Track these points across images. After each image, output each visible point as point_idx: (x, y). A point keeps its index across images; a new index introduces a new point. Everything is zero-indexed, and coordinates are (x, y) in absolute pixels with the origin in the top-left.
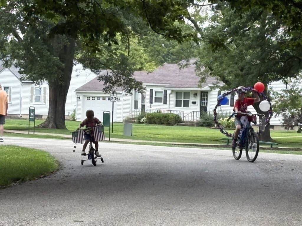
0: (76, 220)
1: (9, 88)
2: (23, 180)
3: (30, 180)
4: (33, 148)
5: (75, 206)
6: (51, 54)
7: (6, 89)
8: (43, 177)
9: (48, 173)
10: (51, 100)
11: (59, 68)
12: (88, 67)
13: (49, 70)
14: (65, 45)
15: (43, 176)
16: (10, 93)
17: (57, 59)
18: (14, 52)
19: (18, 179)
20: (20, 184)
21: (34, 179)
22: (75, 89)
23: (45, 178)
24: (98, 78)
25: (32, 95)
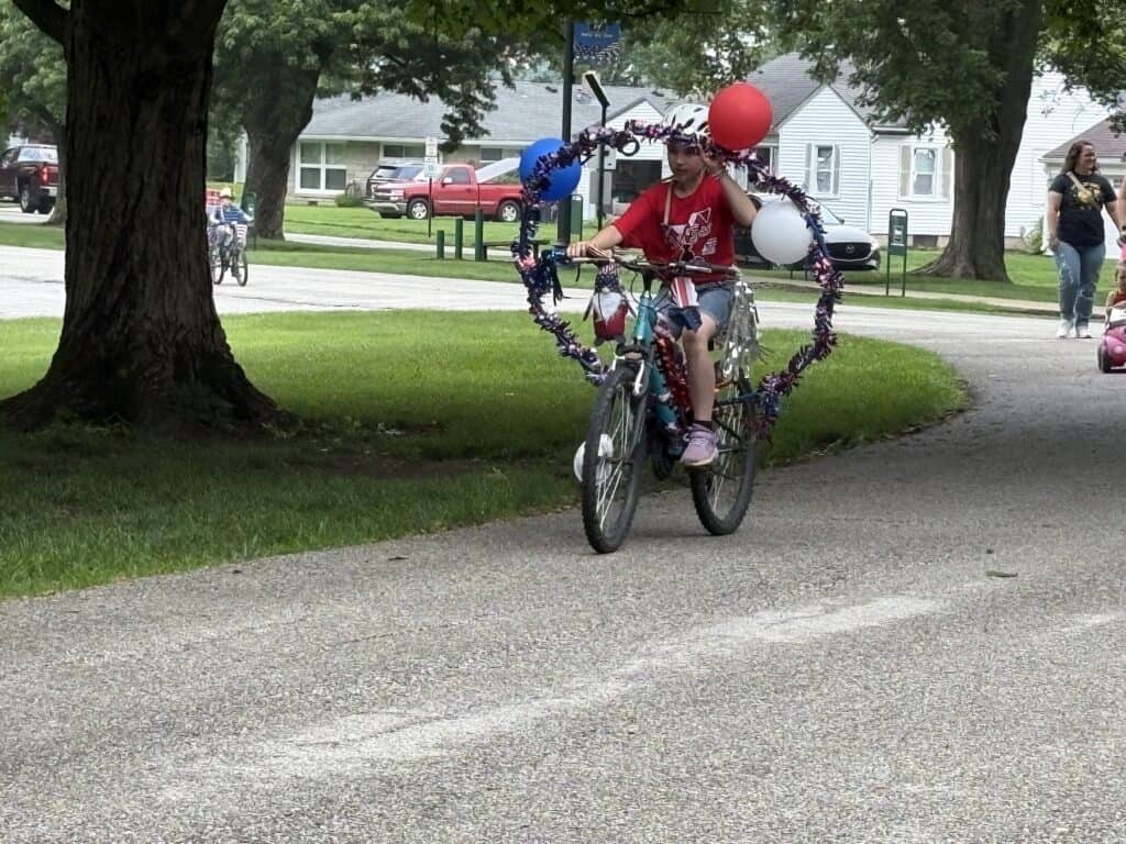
0: (995, 569)
1: (834, 150)
2: (848, 443)
3: (870, 441)
4: (892, 339)
5: (998, 526)
6: (960, 41)
7: (823, 153)
8: (911, 433)
9: (926, 419)
10: (962, 187)
11: (987, 86)
12: (1080, 82)
13: (955, 92)
14: (1007, 10)
15: (912, 429)
16: (837, 164)
17: (982, 56)
18: (844, 35)
19: (831, 438)
20: (837, 453)
21: (884, 439)
22: (1044, 153)
23: (916, 436)
24: (1111, 123)
25: (906, 172)
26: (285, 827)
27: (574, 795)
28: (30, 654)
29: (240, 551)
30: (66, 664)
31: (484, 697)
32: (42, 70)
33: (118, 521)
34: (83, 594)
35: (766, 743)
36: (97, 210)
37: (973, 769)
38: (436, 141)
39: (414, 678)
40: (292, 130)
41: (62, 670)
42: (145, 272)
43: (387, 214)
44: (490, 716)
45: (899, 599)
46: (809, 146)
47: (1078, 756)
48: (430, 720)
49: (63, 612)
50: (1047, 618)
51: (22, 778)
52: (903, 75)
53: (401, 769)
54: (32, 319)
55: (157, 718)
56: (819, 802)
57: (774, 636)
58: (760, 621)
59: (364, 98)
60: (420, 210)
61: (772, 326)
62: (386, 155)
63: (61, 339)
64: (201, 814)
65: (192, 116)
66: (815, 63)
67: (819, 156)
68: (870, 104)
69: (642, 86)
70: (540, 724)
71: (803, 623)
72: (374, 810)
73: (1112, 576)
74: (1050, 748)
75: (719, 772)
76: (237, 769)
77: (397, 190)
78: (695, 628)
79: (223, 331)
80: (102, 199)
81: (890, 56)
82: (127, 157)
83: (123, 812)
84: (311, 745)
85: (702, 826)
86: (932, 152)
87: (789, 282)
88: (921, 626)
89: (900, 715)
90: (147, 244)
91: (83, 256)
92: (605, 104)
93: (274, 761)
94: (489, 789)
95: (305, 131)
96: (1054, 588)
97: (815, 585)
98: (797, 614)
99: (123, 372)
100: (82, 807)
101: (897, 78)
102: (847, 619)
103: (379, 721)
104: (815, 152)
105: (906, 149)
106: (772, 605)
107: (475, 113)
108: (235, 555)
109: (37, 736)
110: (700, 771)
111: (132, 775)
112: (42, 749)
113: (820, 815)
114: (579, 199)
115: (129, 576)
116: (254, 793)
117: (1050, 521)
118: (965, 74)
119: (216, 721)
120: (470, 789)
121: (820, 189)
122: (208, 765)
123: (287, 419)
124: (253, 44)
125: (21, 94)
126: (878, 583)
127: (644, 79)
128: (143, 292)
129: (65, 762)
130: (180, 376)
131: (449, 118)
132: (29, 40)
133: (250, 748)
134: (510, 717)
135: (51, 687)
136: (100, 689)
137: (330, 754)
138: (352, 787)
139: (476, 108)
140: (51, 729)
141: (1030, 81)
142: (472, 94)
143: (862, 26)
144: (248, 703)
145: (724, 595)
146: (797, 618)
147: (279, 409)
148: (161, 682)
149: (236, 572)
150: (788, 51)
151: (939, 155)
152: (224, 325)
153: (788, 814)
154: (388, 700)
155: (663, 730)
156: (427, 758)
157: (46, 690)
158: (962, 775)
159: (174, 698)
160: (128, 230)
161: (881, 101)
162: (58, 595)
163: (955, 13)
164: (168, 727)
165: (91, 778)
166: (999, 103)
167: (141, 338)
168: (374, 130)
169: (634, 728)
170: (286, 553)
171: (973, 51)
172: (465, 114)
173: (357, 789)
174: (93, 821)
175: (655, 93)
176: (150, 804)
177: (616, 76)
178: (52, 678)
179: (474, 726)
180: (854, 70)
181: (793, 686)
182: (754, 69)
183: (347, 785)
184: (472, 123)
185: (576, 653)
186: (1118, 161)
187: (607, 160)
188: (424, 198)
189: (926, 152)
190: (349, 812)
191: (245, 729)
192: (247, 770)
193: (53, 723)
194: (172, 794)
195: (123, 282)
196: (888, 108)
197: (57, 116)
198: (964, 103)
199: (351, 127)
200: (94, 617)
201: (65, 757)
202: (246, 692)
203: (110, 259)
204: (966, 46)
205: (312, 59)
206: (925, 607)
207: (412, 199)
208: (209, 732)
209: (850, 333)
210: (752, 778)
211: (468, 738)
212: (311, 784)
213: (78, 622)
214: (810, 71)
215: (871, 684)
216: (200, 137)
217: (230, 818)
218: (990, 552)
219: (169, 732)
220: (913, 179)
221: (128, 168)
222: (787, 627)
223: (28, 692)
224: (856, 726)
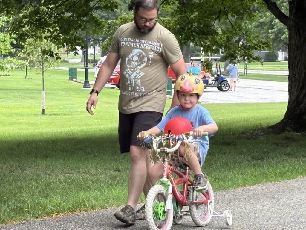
28: (272, 199)
30: (282, 202)
33: (301, 160)
34: (289, 181)
36: (297, 72)
41: (281, 204)
49: (283, 187)
63: (287, 108)
80: (298, 69)
109: (272, 223)
125: (281, 40)
140: (276, 221)
157: (276, 210)
162: (282, 182)
178: (278, 206)
193: (277, 219)
203: (301, 85)
213: (287, 190)
223: (271, 210)
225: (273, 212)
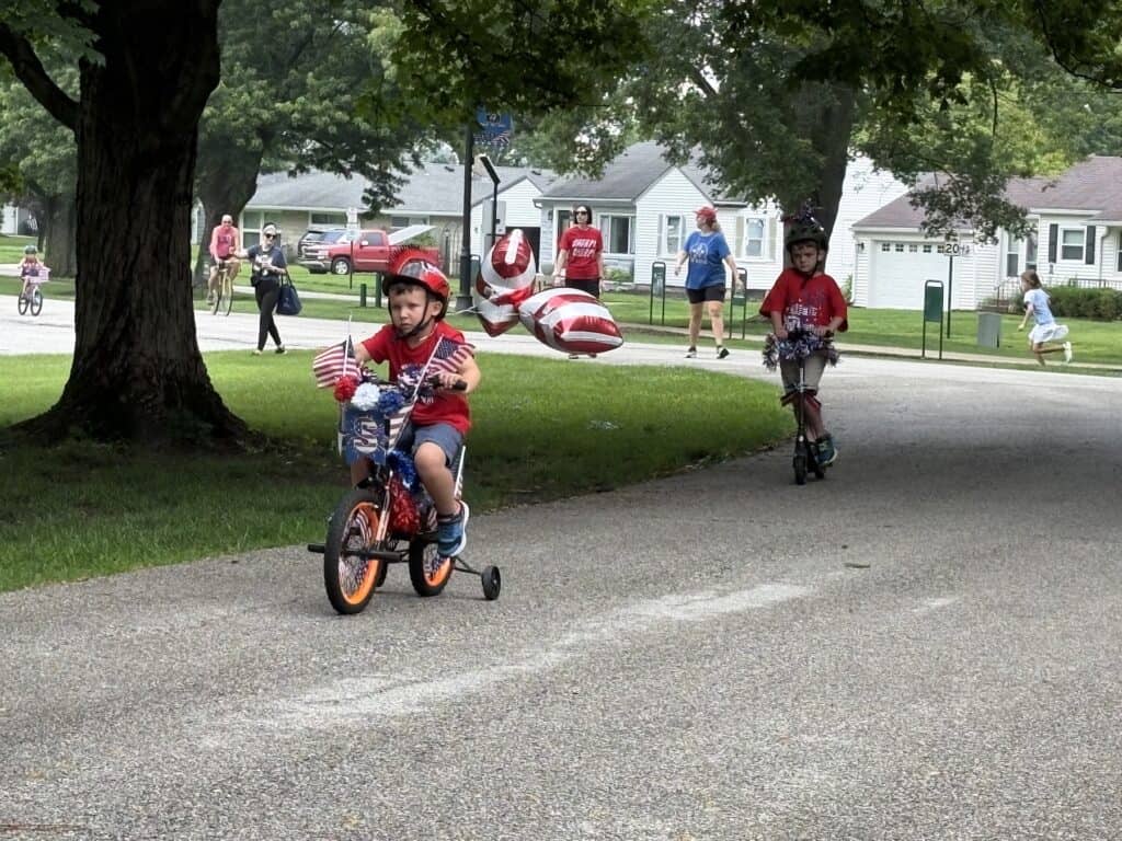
1: (681, 220)
2: (715, 458)
7: (673, 222)
9: (777, 439)
19: (702, 455)
21: (744, 455)
25: (740, 237)
26: (305, 770)
27: (535, 744)
28: (76, 629)
29: (234, 545)
30: (107, 637)
31: (452, 664)
32: (35, 151)
34: (111, 579)
35: (686, 702)
36: (102, 266)
37: (855, 723)
38: (356, 211)
39: (392, 648)
40: (240, 200)
41: (105, 641)
42: (141, 316)
43: (315, 270)
44: (458, 679)
45: (777, 585)
46: (661, 216)
47: (940, 713)
48: (412, 682)
49: (98, 595)
50: (899, 601)
51: (85, 730)
52: (742, 159)
53: (393, 722)
54: (32, 355)
55: (188, 680)
56: (735, 749)
57: (679, 615)
58: (666, 603)
59: (298, 174)
60: (342, 267)
61: (643, 362)
62: (314, 222)
63: (72, 371)
64: (235, 758)
65: (180, 189)
66: (668, 149)
67: (669, 224)
68: (715, 182)
69: (522, 166)
70: (500, 686)
71: (701, 604)
72: (374, 756)
73: (946, 568)
74: (915, 706)
75: (651, 725)
76: (259, 722)
77: (323, 251)
78: (615, 609)
79: (204, 366)
81: (731, 144)
82: (127, 222)
83: (172, 757)
84: (316, 703)
85: (642, 769)
86: (762, 222)
87: (648, 327)
88: (798, 607)
89: (790, 680)
90: (142, 295)
91: (90, 305)
92: (496, 181)
93: (289, 716)
94: (466, 739)
95: (250, 202)
96: (902, 577)
97: (707, 574)
98: (695, 598)
99: (123, 399)
100: (137, 753)
101: (738, 161)
102: (737, 602)
103: (370, 683)
104: (665, 221)
105: (740, 220)
106: (674, 590)
107: (391, 186)
108: (230, 548)
109: (93, 695)
110: (635, 725)
111: (174, 727)
112: (99, 706)
113: (736, 760)
114: (477, 258)
115: (146, 566)
116: (275, 742)
117: (891, 522)
118: (794, 159)
119: (236, 682)
120: (450, 738)
121: (669, 251)
122: (235, 719)
123: (258, 438)
124: (209, 130)
126: (757, 572)
127: (524, 160)
128: (140, 334)
129: (118, 716)
130: (170, 402)
131: (370, 191)
132: (24, 126)
133: (268, 706)
134: (474, 680)
135: (97, 656)
136: (138, 658)
137: (334, 710)
138: (355, 737)
139: (392, 183)
140: (103, 689)
141: (846, 164)
142: (388, 171)
143: (709, 118)
144: (260, 668)
145: (634, 581)
146: (696, 601)
147: (250, 429)
148: (187, 651)
149: (234, 562)
150: (649, 138)
151: (767, 224)
152: (205, 361)
153: (711, 760)
154: (374, 667)
155: (601, 690)
156: (412, 713)
158: (847, 728)
159: (199, 665)
160: (127, 282)
161: (725, 179)
163: (783, 109)
164: (198, 688)
165: (141, 729)
166: (819, 182)
167: (138, 371)
168: (304, 202)
169: (577, 689)
170: (271, 547)
171: (800, 140)
172: (383, 189)
173: (359, 739)
174: (149, 765)
175: (534, 172)
176: (193, 751)
177: (501, 158)
178: (98, 648)
179: (446, 688)
180: (702, 154)
181: (700, 656)
182: (621, 152)
183: (351, 736)
184: (389, 195)
185: (521, 628)
186: (916, 230)
187: (498, 227)
188: (346, 258)
189: (756, 221)
190: (355, 757)
191: (260, 691)
192: (268, 723)
193: (104, 685)
194: (209, 742)
195: (123, 325)
196: (730, 186)
197: (46, 189)
198: (792, 181)
199: (286, 199)
200: (123, 599)
201: (118, 713)
202: (257, 660)
204: (794, 135)
205: (256, 142)
206: (798, 592)
207: (336, 258)
208: (231, 693)
209: (707, 368)
210: (678, 731)
211: (444, 697)
212: (322, 735)
213: (111, 602)
214: (664, 155)
215: (764, 654)
216: (187, 207)
217: (260, 762)
218: (845, 547)
219: (199, 692)
220: (745, 243)
221: (128, 233)
222: (689, 607)
223: (80, 659)
224: (756, 688)
225: (88, 666)
